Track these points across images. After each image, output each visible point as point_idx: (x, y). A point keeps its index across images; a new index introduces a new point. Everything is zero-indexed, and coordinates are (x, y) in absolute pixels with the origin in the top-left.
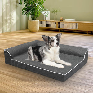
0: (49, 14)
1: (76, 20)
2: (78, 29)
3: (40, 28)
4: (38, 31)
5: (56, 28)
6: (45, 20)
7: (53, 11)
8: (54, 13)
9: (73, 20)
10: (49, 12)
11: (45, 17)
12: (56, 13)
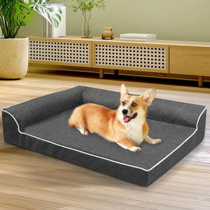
0: (63, 16)
1: (158, 38)
2: (165, 70)
3: (30, 65)
4: (26, 76)
5: (88, 65)
6: (50, 35)
7: (77, 5)
8: (80, 12)
9: (148, 39)
10: (63, 8)
11: (50, 27)
12: (87, 12)
